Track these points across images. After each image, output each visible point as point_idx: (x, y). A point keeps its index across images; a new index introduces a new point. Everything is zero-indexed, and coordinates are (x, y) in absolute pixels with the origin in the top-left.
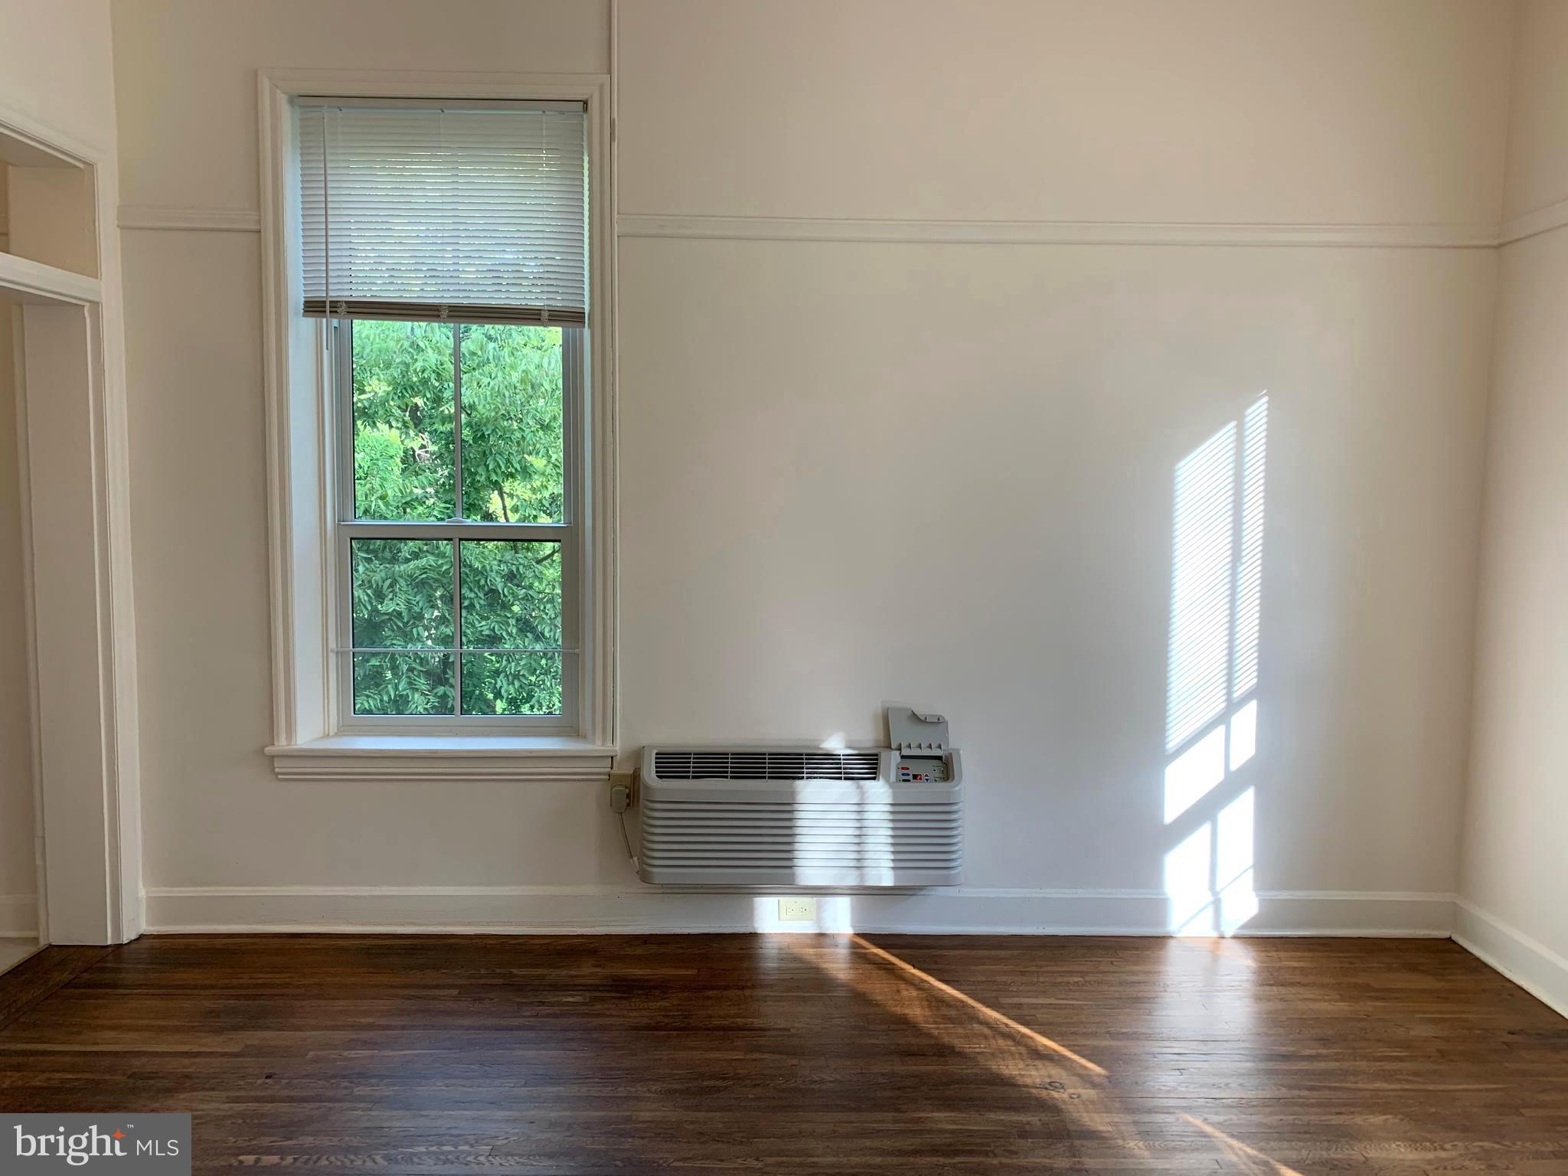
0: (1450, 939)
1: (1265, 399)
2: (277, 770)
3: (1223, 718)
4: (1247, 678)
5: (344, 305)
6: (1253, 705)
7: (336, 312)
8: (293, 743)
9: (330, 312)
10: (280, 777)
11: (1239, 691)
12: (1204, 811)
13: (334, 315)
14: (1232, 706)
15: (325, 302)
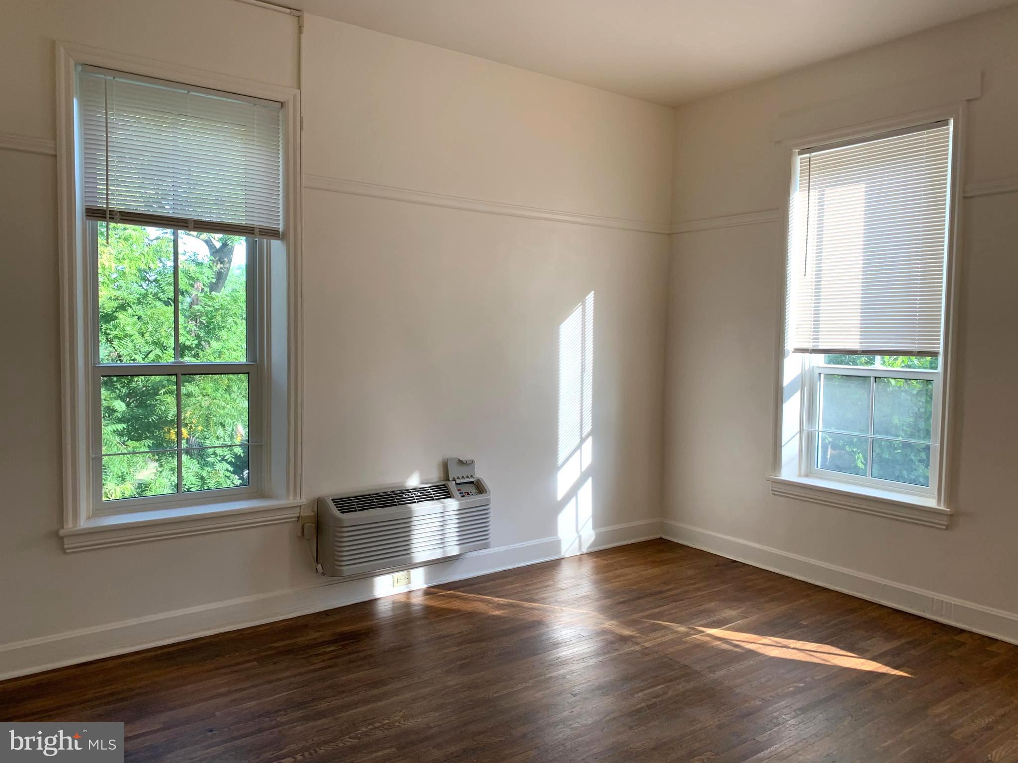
0: (661, 538)
1: (593, 292)
2: (65, 546)
3: (579, 447)
4: (588, 428)
5: (119, 214)
6: (590, 439)
7: (113, 218)
8: (78, 525)
9: (110, 218)
10: (67, 551)
11: (585, 433)
12: (573, 492)
13: (112, 220)
14: (583, 440)
15: (105, 211)
